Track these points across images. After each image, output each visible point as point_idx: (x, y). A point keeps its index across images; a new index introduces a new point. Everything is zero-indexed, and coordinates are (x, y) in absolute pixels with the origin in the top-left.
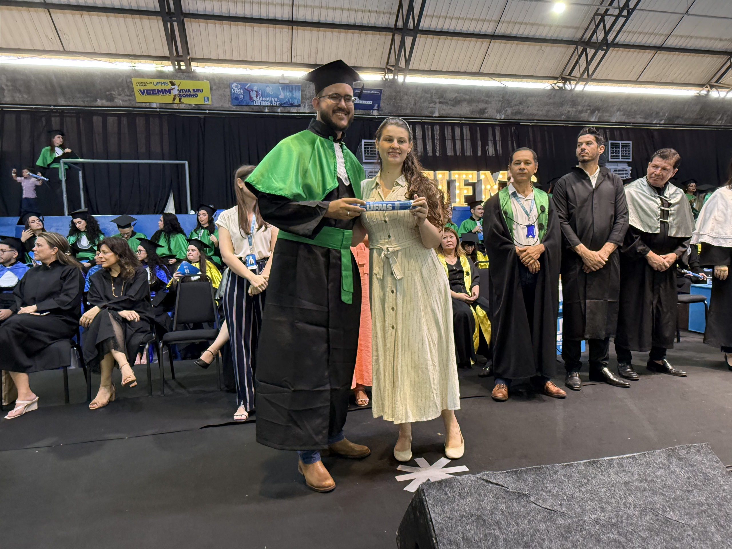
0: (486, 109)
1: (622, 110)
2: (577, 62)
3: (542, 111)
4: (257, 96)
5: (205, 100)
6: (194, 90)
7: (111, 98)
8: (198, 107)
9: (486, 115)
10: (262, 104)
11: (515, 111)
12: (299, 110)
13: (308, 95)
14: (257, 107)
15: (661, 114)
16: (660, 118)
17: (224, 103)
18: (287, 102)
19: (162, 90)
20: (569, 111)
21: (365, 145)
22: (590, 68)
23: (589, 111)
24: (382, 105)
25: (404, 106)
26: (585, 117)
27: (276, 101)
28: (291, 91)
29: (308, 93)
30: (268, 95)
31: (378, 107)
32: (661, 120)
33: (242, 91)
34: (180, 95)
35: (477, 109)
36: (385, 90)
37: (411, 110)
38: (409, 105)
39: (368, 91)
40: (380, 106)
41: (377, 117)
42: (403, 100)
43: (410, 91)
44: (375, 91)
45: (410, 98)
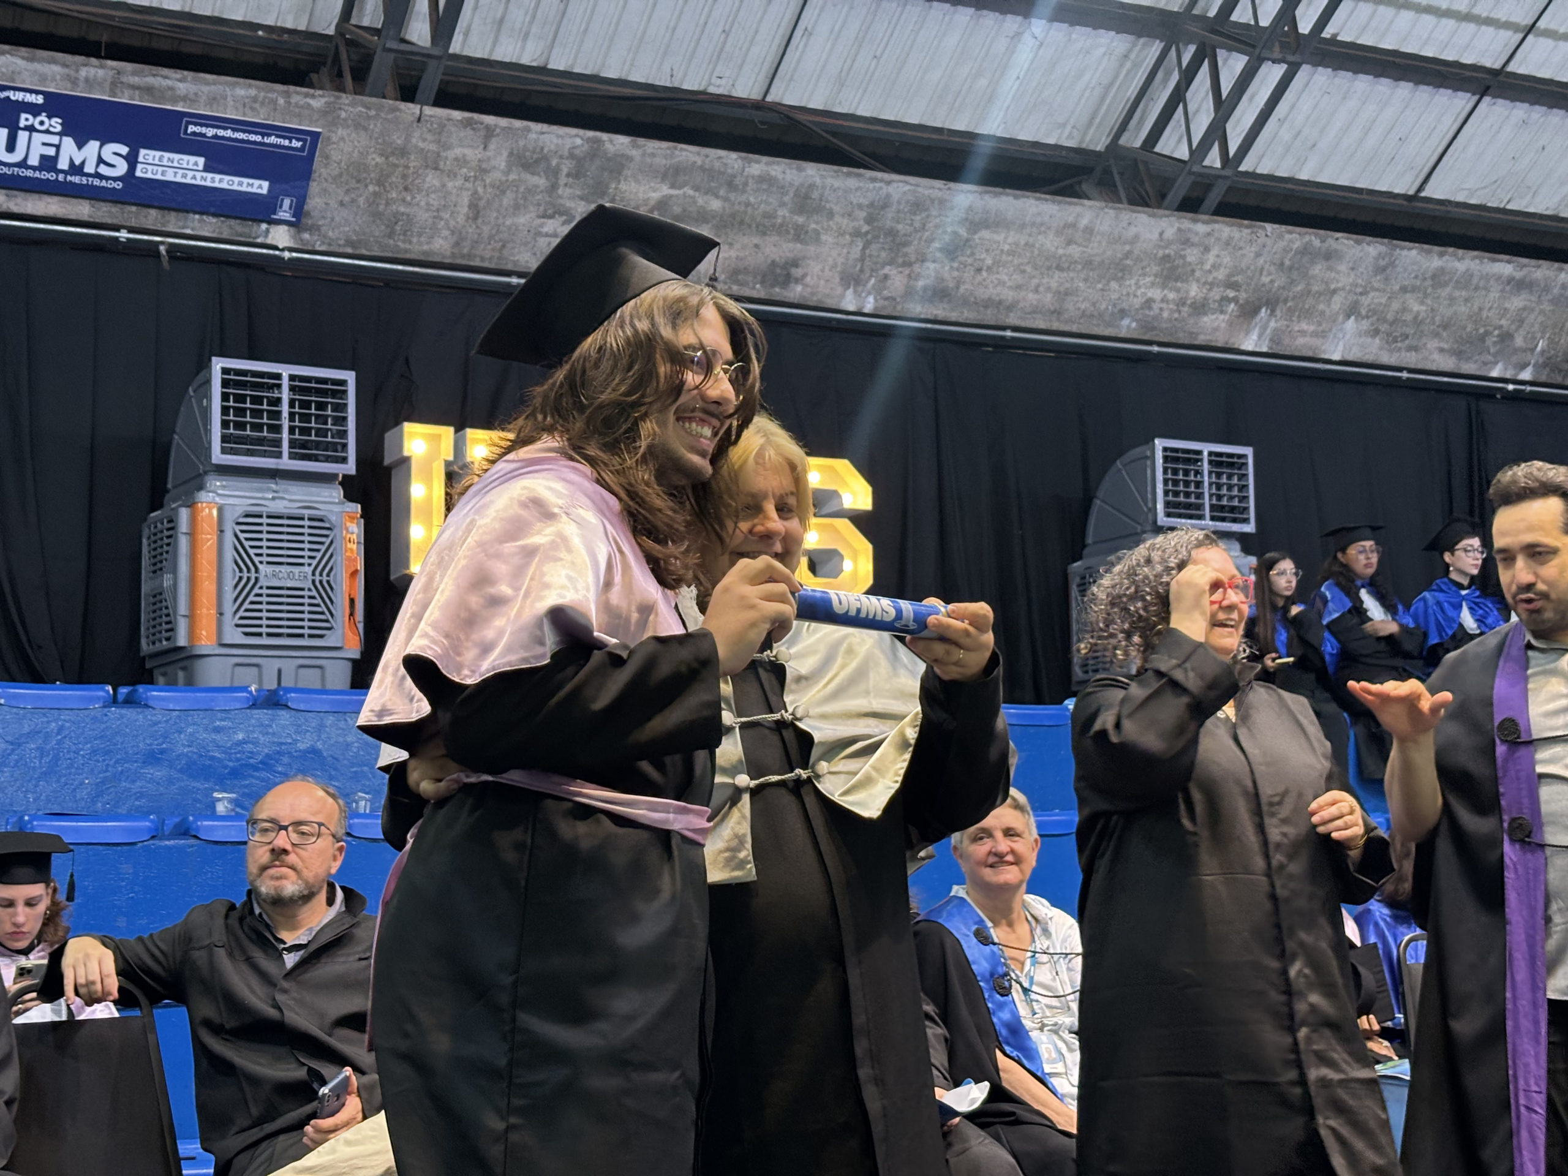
0: (795, 263)
1: (1364, 312)
2: (1178, 97)
3: (1036, 290)
9: (795, 292)
11: (921, 283)
15: (1519, 341)
16: (1515, 359)
20: (1149, 303)
21: (225, 383)
22: (1229, 126)
23: (1232, 305)
24: (315, 202)
25: (423, 216)
26: (1216, 329)
31: (299, 211)
32: (1523, 366)
35: (756, 260)
36: (334, 139)
37: (455, 238)
38: (447, 216)
39: (250, 132)
40: (306, 207)
41: (287, 255)
42: (419, 190)
43: (451, 154)
44: (284, 138)
45: (450, 185)
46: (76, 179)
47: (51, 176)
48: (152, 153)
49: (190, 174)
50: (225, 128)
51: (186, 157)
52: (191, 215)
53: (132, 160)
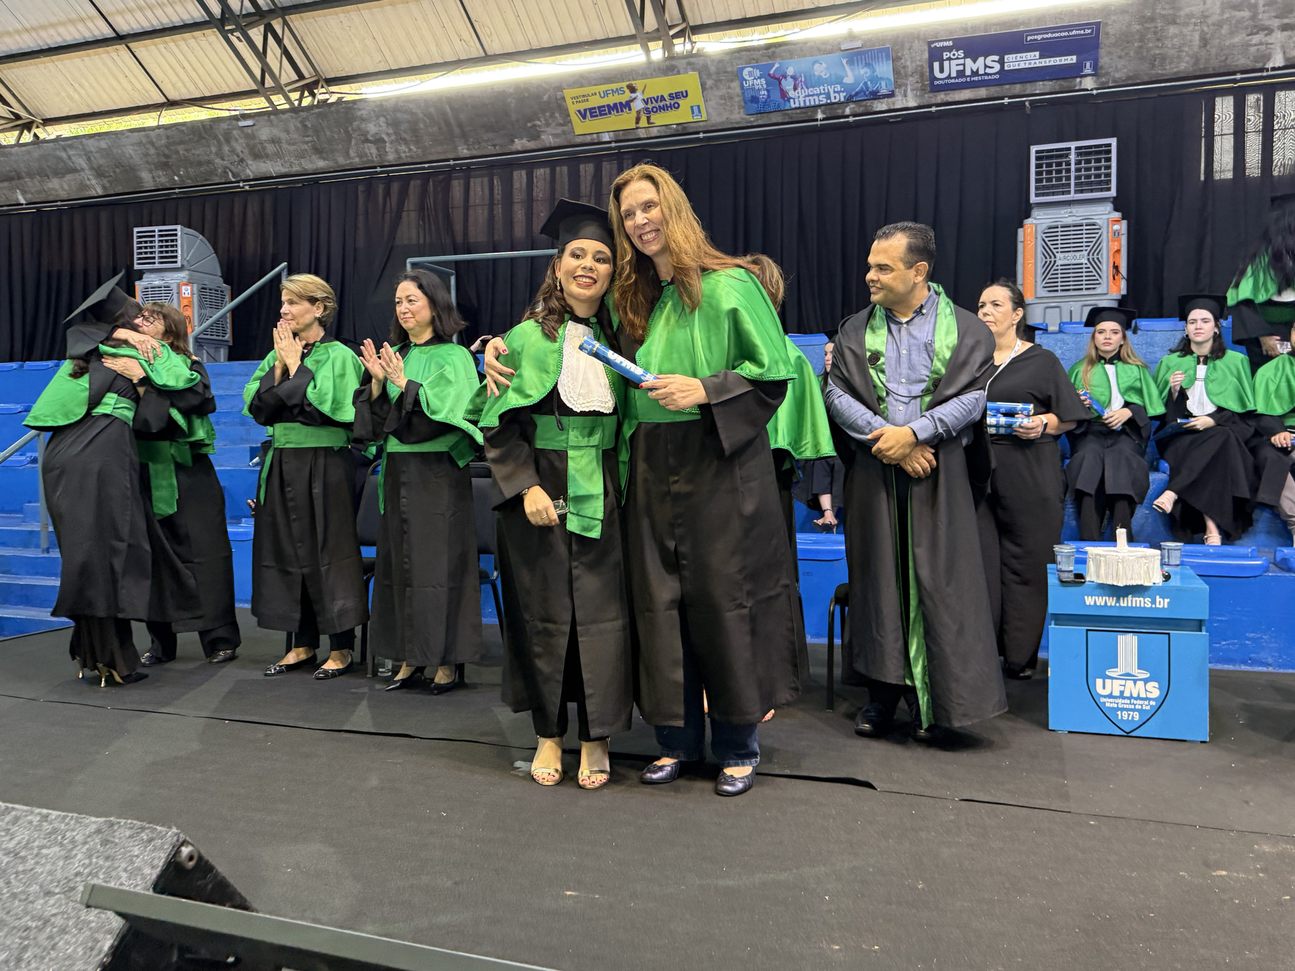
4: (795, 89)
5: (693, 113)
6: (670, 95)
7: (535, 135)
8: (683, 129)
10: (808, 104)
12: (894, 104)
13: (911, 67)
14: (798, 111)
17: (731, 112)
18: (861, 91)
19: (615, 104)
21: (1039, 159)
24: (1104, 60)
27: (838, 92)
28: (868, 65)
29: (908, 63)
30: (820, 82)
31: (1095, 67)
33: (763, 81)
34: (647, 109)
36: (1110, 22)
37: (1194, 60)
38: (1187, 49)
39: (1061, 32)
40: (1100, 64)
41: (1095, 92)
42: (1166, 38)
43: (1182, 13)
44: (1080, 30)
45: (1185, 30)
46: (976, 79)
47: (963, 80)
48: (1011, 56)
49: (1033, 62)
50: (1047, 33)
51: (1029, 54)
52: (1038, 83)
53: (1002, 62)
